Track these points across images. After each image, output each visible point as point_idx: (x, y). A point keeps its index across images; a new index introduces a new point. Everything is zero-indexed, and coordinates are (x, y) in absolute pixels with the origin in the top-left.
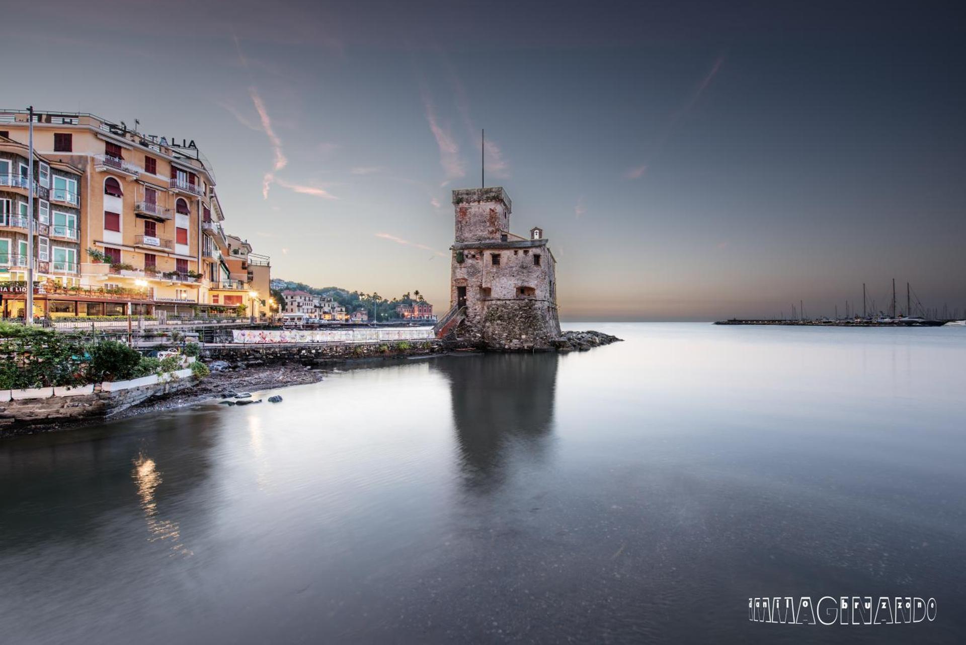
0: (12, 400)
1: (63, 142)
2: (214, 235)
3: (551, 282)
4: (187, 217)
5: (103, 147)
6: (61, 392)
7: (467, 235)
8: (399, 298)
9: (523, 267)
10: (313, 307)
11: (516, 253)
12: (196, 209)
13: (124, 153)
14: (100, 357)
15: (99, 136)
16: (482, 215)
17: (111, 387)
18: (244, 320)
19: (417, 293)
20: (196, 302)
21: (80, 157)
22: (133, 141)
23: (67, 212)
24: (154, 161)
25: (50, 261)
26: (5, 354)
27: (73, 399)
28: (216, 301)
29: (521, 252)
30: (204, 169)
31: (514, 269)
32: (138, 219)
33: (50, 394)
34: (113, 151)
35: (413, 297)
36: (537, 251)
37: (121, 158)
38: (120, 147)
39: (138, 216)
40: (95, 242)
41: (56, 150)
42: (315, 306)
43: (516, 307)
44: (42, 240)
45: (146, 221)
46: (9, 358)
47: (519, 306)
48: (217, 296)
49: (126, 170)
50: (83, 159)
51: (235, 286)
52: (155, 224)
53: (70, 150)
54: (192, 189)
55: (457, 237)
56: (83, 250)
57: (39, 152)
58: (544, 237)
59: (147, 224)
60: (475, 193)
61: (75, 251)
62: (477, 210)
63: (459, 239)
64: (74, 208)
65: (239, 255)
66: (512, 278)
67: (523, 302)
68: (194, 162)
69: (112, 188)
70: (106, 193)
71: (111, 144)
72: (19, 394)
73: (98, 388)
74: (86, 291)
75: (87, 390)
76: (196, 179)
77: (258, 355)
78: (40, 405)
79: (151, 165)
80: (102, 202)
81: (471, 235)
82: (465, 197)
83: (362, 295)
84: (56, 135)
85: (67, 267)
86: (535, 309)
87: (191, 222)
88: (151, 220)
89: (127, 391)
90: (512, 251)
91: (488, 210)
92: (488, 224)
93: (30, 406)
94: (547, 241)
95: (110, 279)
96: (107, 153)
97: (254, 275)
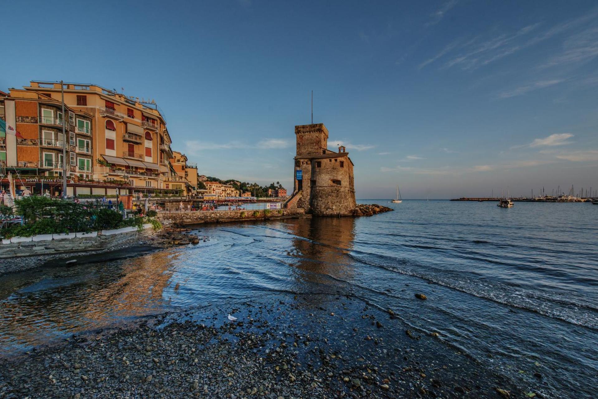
0: (53, 239)
1: (82, 100)
2: (166, 151)
3: (350, 177)
4: (151, 142)
5: (104, 103)
6: (80, 235)
7: (303, 151)
8: (269, 186)
9: (333, 168)
10: (221, 191)
11: (330, 161)
12: (156, 137)
13: (115, 106)
14: (100, 217)
15: (101, 97)
16: (311, 140)
17: (107, 233)
18: (183, 198)
19: (278, 183)
20: (157, 188)
21: (92, 109)
22: (121, 100)
23: (85, 139)
24: (132, 111)
25: (77, 165)
26: (49, 215)
27: (86, 239)
28: (167, 187)
29: (333, 160)
30: (160, 115)
31: (329, 170)
32: (125, 143)
33: (74, 236)
34: (110, 105)
35: (276, 185)
36: (342, 159)
37: (114, 109)
38: (114, 103)
39: (125, 141)
40: (101, 155)
41: (78, 104)
42: (222, 190)
43: (330, 190)
44: (71, 154)
45: (129, 144)
46: (52, 218)
47: (331, 190)
48: (168, 185)
49: (117, 116)
50: (93, 110)
51: (177, 179)
52: (133, 145)
53: (86, 105)
54: (154, 127)
55: (297, 152)
56: (94, 159)
57: (68, 106)
58: (346, 151)
59: (129, 145)
60: (307, 127)
61: (90, 160)
62: (309, 136)
63: (299, 153)
64: (89, 137)
65: (180, 163)
66: (327, 174)
67: (334, 188)
68: (154, 111)
69: (110, 126)
70: (107, 128)
71: (108, 101)
72: (57, 237)
73: (100, 233)
74: (96, 182)
75: (94, 234)
76: (156, 122)
77: (188, 217)
78: (68, 242)
79: (130, 113)
80: (104, 134)
81: (305, 151)
82: (302, 129)
83: (248, 184)
84: (78, 96)
85: (86, 169)
86: (340, 192)
87: (153, 145)
88: (131, 143)
89: (115, 235)
90: (328, 160)
91: (315, 137)
92: (315, 144)
93: (63, 242)
94: (348, 153)
95: (110, 175)
96: (106, 106)
97: (188, 173)
